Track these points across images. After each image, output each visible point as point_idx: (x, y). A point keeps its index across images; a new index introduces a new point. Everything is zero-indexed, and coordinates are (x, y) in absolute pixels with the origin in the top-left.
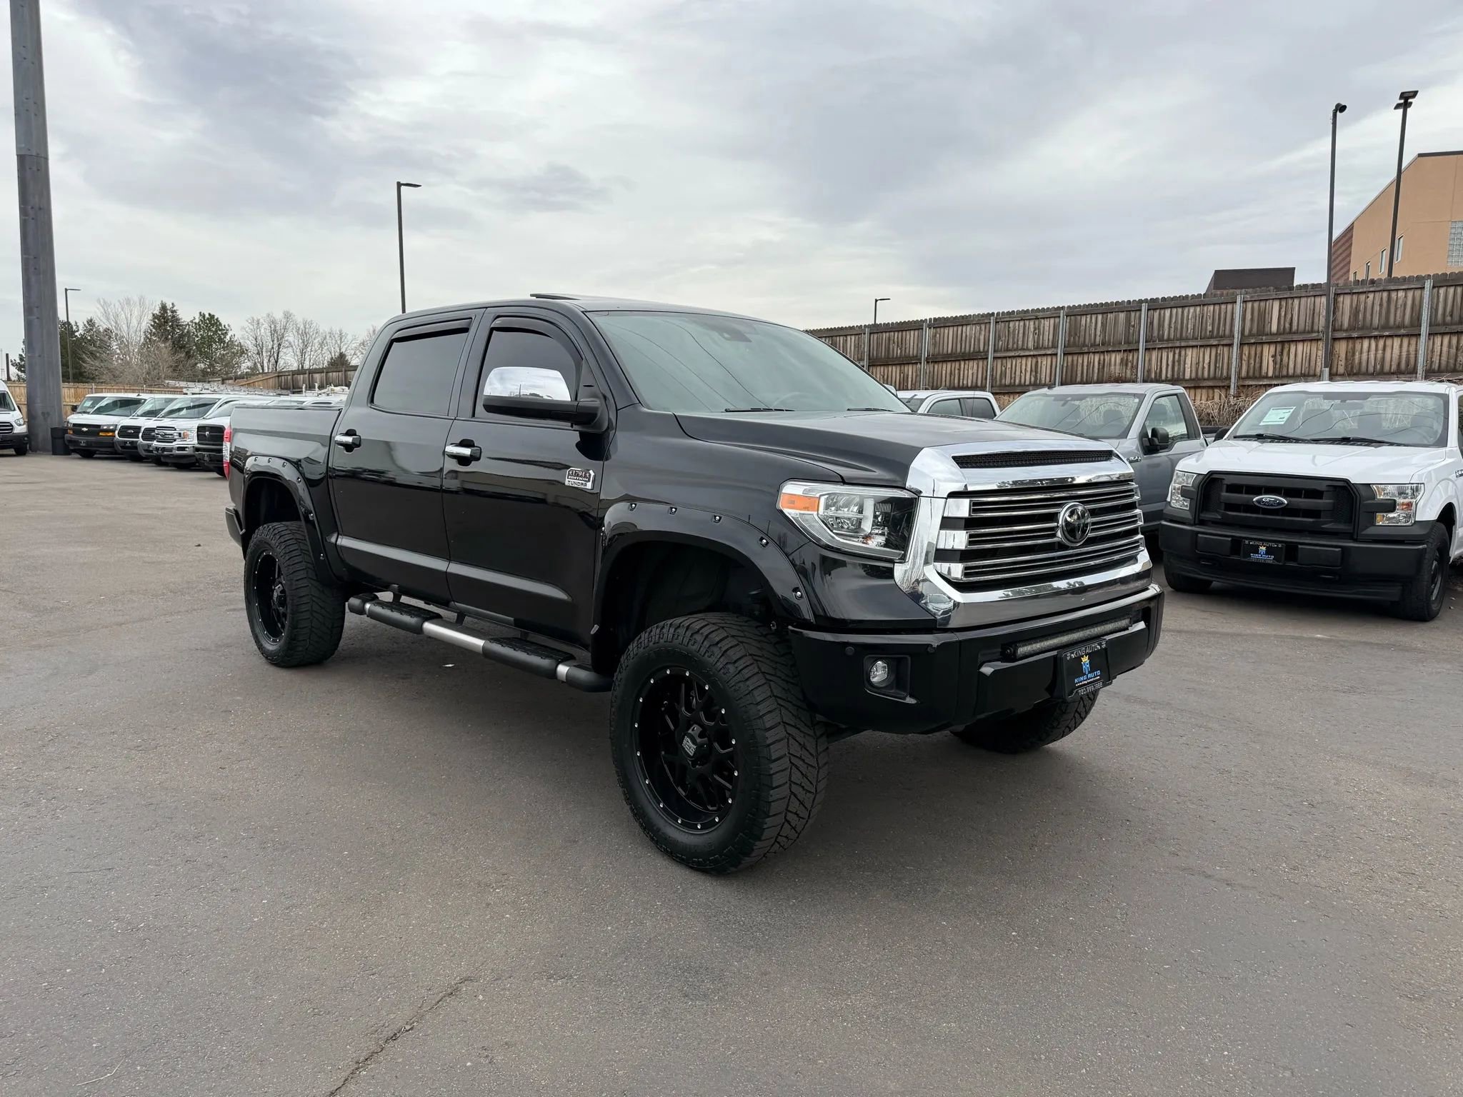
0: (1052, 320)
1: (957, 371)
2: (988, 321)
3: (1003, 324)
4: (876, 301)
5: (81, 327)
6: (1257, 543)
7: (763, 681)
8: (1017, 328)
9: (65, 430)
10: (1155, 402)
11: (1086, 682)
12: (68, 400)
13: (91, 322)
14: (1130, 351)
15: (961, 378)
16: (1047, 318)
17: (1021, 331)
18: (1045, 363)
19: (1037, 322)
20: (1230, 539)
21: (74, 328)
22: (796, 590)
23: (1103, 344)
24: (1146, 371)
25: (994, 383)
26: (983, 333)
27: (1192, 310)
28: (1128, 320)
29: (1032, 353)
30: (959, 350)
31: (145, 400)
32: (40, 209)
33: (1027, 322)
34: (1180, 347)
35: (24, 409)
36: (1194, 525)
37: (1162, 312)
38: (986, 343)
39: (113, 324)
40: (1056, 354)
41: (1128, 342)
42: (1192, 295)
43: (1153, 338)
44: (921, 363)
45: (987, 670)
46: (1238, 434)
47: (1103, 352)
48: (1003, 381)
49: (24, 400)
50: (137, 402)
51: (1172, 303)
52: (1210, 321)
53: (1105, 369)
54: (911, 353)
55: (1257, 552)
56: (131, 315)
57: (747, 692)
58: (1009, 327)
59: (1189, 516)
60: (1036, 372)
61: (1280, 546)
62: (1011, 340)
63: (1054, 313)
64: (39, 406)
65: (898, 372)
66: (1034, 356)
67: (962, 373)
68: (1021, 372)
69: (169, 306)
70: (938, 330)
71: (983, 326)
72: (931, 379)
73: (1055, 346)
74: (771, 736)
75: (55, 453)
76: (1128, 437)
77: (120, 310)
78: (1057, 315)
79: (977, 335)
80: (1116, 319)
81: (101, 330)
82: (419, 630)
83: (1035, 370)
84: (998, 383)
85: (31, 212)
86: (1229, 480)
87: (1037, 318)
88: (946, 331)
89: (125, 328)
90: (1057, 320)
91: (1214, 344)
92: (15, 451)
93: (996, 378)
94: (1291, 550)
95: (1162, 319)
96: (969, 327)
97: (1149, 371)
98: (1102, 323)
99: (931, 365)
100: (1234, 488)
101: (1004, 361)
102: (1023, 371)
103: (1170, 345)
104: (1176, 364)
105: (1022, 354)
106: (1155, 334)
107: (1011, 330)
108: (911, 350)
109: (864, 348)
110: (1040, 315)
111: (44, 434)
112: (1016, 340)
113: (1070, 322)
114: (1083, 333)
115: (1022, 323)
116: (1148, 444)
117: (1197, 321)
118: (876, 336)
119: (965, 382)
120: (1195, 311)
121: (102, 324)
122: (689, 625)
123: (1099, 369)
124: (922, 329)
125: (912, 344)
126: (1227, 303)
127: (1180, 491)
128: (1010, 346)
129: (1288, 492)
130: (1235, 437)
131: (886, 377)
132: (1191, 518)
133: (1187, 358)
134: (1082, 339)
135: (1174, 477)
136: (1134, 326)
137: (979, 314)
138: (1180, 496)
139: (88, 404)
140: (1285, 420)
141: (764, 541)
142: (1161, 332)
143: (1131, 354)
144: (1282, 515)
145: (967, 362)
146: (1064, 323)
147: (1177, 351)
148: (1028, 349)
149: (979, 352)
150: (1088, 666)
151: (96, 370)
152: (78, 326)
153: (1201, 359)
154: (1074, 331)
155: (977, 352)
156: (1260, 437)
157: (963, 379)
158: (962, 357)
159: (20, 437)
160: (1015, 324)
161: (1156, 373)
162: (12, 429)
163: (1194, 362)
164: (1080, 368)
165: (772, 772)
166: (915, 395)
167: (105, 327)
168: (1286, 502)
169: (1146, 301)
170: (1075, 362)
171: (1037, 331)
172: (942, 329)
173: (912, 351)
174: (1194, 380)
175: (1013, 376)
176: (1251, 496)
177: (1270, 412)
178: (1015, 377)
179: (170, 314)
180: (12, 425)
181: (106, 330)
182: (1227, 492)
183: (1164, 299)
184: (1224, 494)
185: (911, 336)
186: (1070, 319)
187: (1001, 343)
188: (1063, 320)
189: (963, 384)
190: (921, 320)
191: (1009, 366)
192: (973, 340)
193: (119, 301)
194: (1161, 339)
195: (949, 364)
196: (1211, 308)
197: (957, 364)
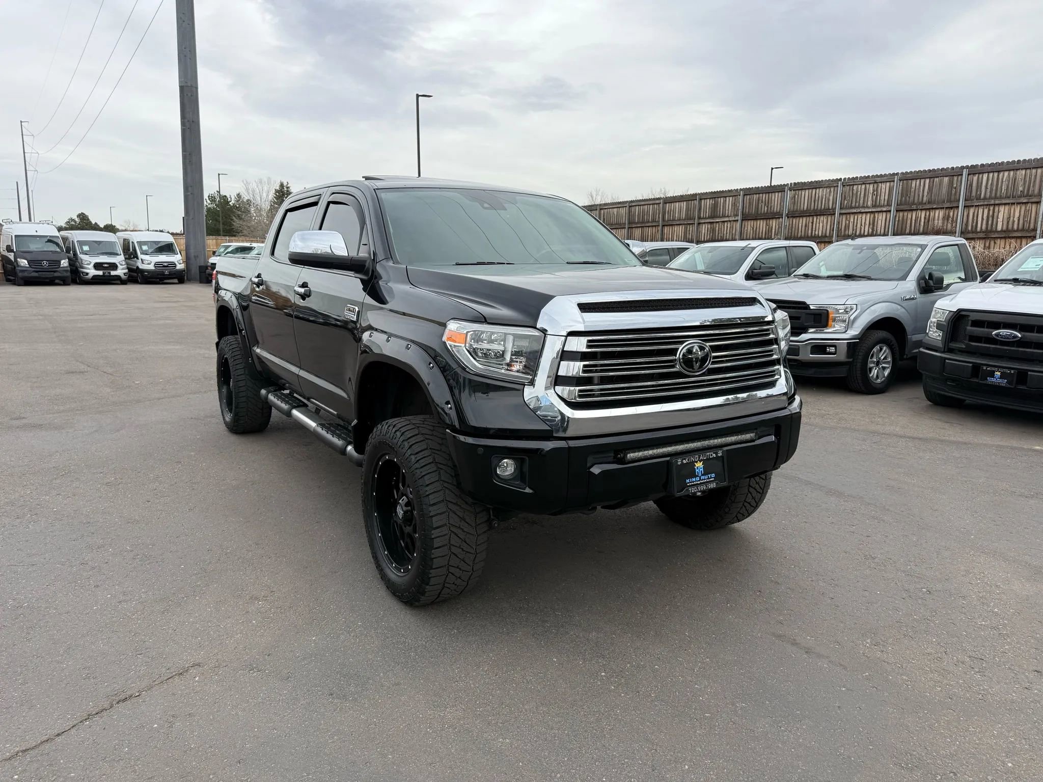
0: (888, 184)
1: (810, 224)
2: (837, 185)
3: (848, 187)
4: (772, 169)
5: (233, 198)
6: (993, 369)
7: (435, 469)
8: (859, 190)
9: (207, 267)
10: (937, 251)
11: (699, 482)
12: (212, 247)
13: (239, 195)
14: (951, 208)
15: (814, 229)
16: (884, 182)
17: (863, 193)
18: (881, 218)
19: (876, 185)
20: (971, 365)
21: (229, 199)
22: (448, 403)
23: (929, 203)
24: (964, 224)
25: (840, 234)
26: (832, 194)
27: (1006, 174)
28: (951, 183)
29: (870, 210)
30: (812, 208)
31: (255, 248)
32: (193, 121)
33: (868, 186)
34: (994, 205)
35: (184, 253)
36: (944, 352)
37: (981, 176)
38: (834, 202)
39: (251, 196)
40: (890, 211)
41: (950, 201)
42: (1007, 162)
43: (972, 198)
44: (782, 218)
45: (596, 470)
46: (998, 278)
47: (929, 209)
48: (847, 232)
49: (183, 247)
50: (250, 249)
51: (989, 169)
52: (1021, 183)
53: (930, 223)
54: (775, 209)
55: (993, 376)
56: (262, 190)
57: (420, 477)
58: (853, 190)
59: (940, 345)
60: (873, 226)
61: (1012, 372)
62: (854, 200)
63: (890, 178)
64: (192, 251)
65: (765, 224)
66: (872, 212)
67: (814, 225)
68: (861, 225)
69: (285, 184)
70: (797, 192)
71: (832, 189)
72: (790, 231)
73: (889, 205)
74: (433, 510)
75: (201, 282)
76: (907, 280)
77: (256, 187)
78: (892, 180)
79: (827, 195)
80: (941, 183)
81: (245, 200)
82: (289, 414)
83: (873, 224)
84: (843, 234)
85: (187, 124)
86: (973, 317)
87: (876, 182)
88: (803, 193)
89: (259, 199)
90: (892, 183)
91: (1024, 201)
92: (178, 280)
93: (841, 229)
94: (1022, 376)
95: (980, 184)
96: (821, 190)
97: (967, 225)
98: (929, 186)
99: (791, 219)
100: (977, 323)
101: (848, 216)
102: (863, 225)
103: (986, 203)
104: (990, 219)
105: (863, 211)
106: (974, 194)
107: (855, 192)
108: (775, 207)
109: (739, 206)
110: (878, 179)
111: (195, 271)
112: (858, 200)
113: (902, 185)
114: (912, 194)
115: (863, 186)
116: (924, 285)
117: (1010, 183)
118: (748, 197)
119: (817, 233)
120: (1009, 175)
121: (246, 197)
122: (395, 425)
123: (925, 222)
124: (785, 191)
125: (776, 203)
126: (1037, 168)
127: (935, 324)
128: (853, 205)
129: (1022, 328)
130: (995, 281)
131: (755, 229)
132: (941, 346)
133: (1000, 214)
134: (912, 199)
135: (933, 313)
136: (956, 188)
137: (829, 180)
138: (935, 328)
139: (222, 250)
140: (1040, 267)
141: (431, 365)
142: (978, 193)
143: (952, 211)
144: (1017, 347)
145: (819, 217)
146: (897, 186)
147: (992, 208)
148: (867, 207)
149: (829, 209)
150: (702, 469)
151: (240, 227)
152: (231, 198)
153: (1012, 215)
154: (905, 192)
155: (827, 209)
156: (1016, 281)
157: (815, 231)
158: (815, 213)
159: (181, 271)
160: (858, 187)
161: (972, 226)
162: (175, 267)
163: (1006, 216)
164: (909, 222)
165: (433, 537)
166: (749, 244)
167: (246, 198)
168: (1020, 336)
169: (967, 167)
170: (905, 217)
171: (875, 193)
172: (800, 192)
173: (776, 209)
174: (1005, 231)
175: (855, 228)
176: (991, 330)
177: (1029, 260)
178: (856, 229)
179: (285, 189)
180: (175, 264)
181: (248, 200)
182: (971, 326)
183: (982, 165)
184: (969, 328)
185: (776, 197)
186: (903, 183)
187: (846, 202)
188: (897, 183)
189: (815, 234)
190: (784, 185)
191: (852, 220)
192: (824, 200)
193: (255, 181)
194: (978, 198)
195: (805, 219)
196: (1023, 172)
197: (811, 218)
